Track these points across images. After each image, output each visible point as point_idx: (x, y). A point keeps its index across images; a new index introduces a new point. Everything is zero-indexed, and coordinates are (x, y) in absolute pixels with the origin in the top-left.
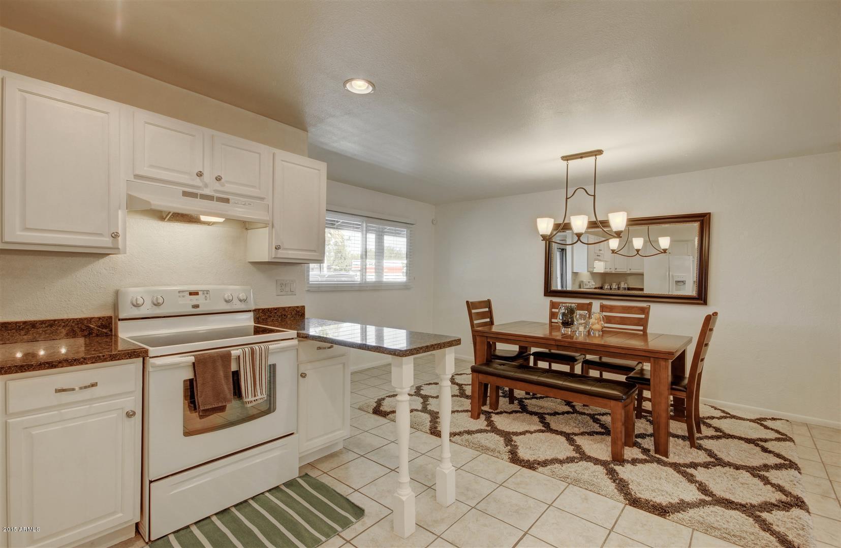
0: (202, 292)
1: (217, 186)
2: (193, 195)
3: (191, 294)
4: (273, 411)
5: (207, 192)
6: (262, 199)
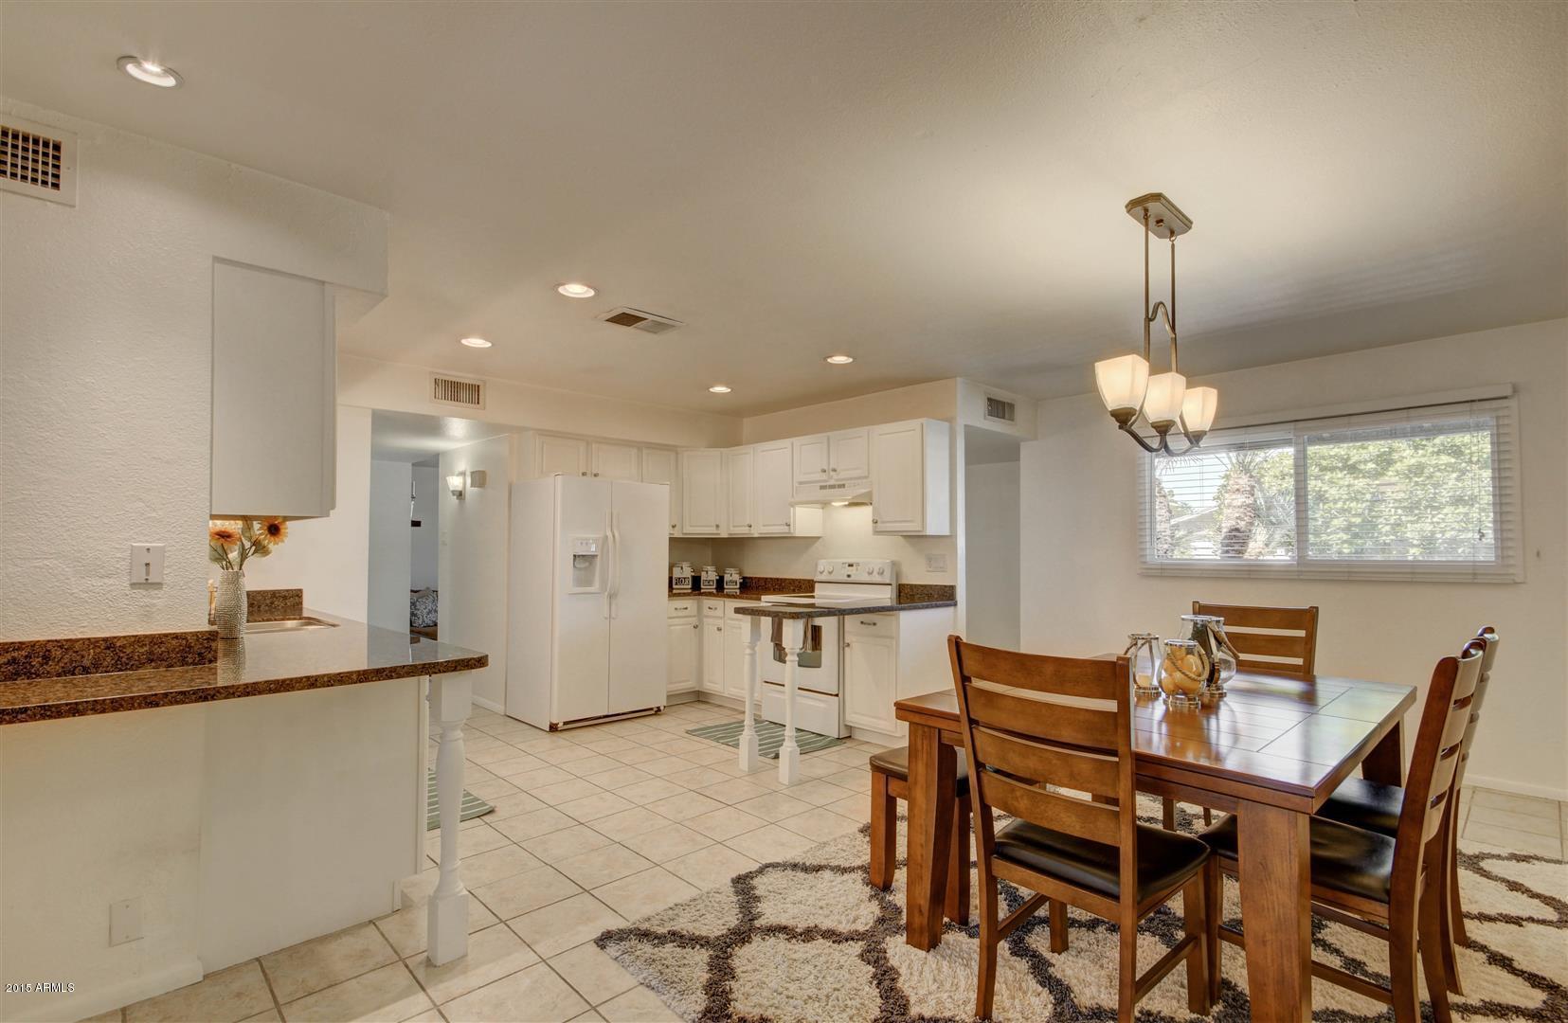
0: (855, 564)
1: (835, 476)
2: (825, 487)
3: (849, 565)
4: (819, 667)
5: (832, 482)
6: (866, 477)
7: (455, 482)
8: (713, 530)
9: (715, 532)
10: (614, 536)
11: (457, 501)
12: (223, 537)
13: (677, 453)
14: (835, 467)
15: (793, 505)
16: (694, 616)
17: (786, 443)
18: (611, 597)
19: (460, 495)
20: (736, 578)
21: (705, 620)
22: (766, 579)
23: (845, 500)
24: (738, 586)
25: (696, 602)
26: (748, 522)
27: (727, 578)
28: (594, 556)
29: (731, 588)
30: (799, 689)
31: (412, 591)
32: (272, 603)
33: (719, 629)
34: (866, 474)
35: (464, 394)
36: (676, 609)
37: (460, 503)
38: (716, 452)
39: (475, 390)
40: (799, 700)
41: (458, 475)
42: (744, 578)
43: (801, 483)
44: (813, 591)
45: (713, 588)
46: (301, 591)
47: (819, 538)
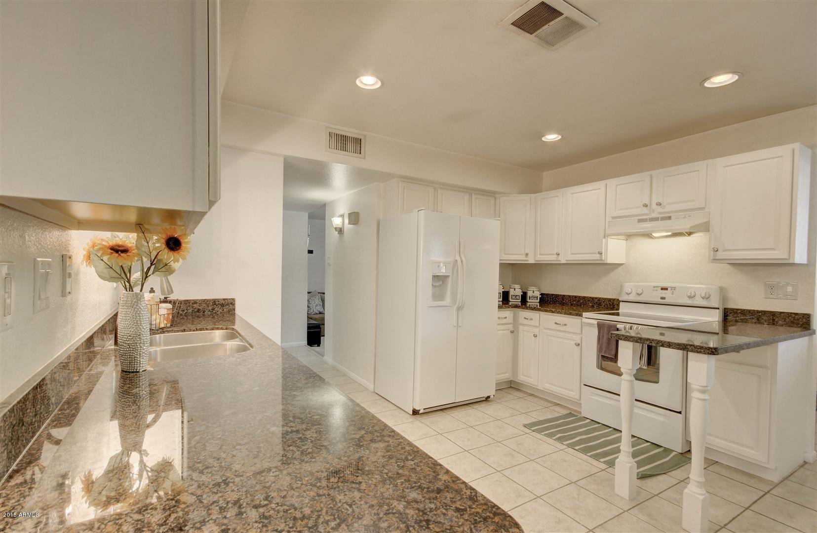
0: (670, 288)
1: (659, 209)
2: (645, 220)
3: (662, 289)
4: (657, 382)
5: (654, 215)
6: (703, 208)
7: (337, 221)
8: (523, 257)
9: (526, 259)
10: (462, 261)
11: (338, 235)
12: (117, 251)
13: (495, 199)
14: (660, 201)
15: (605, 236)
16: (511, 324)
17: (601, 184)
18: (459, 309)
19: (340, 231)
20: (537, 294)
21: (521, 327)
22: (564, 296)
23: (667, 231)
24: (538, 301)
25: (512, 312)
26: (555, 252)
27: (530, 294)
28: (447, 277)
29: (533, 302)
30: (636, 400)
31: (309, 293)
32: (213, 309)
33: (535, 336)
34: (703, 206)
35: (350, 146)
36: (499, 318)
37: (340, 236)
38: (527, 197)
39: (358, 142)
40: (636, 410)
41: (338, 217)
42: (542, 294)
43: (613, 218)
44: (618, 309)
45: (518, 302)
46: (233, 300)
47: (623, 264)
